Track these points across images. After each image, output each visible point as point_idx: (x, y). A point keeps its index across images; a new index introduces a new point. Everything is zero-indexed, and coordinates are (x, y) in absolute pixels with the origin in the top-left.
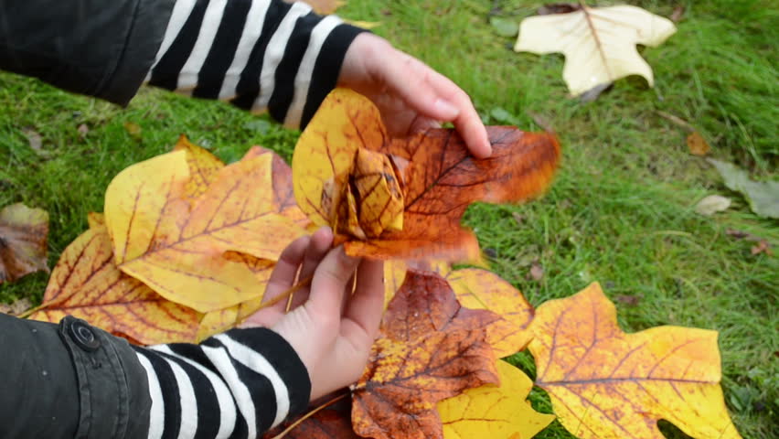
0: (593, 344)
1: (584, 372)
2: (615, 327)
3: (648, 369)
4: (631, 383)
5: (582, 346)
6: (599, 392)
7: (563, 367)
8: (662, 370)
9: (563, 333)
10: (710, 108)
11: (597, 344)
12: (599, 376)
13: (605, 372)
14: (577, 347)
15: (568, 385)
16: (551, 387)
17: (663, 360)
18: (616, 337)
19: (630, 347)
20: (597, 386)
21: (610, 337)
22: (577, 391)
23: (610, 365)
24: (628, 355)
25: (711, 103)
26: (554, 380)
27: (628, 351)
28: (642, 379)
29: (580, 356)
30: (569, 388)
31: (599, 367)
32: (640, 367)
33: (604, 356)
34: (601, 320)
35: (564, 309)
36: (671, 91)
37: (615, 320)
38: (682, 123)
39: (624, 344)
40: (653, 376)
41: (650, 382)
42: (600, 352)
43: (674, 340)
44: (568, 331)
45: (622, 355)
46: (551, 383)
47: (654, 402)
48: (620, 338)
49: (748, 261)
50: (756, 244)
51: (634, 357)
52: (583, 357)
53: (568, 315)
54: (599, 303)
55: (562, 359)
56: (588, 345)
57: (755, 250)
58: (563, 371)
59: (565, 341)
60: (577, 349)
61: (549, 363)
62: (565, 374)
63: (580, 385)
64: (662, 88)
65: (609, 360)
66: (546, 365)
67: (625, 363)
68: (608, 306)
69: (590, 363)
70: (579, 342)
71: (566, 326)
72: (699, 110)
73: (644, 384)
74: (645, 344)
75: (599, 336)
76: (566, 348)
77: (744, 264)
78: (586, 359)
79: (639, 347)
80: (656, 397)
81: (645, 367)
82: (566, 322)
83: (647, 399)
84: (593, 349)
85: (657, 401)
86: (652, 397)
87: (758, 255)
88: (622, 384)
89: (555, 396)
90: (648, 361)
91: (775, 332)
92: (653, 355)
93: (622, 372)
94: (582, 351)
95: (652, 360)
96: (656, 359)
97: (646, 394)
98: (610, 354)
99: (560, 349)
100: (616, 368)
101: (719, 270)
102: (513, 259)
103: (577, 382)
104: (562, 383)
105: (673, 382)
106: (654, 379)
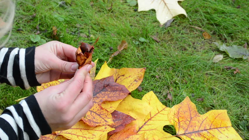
0: (191, 120)
1: (190, 130)
2: (197, 112)
3: (209, 126)
4: (205, 131)
5: (188, 120)
6: (196, 136)
7: (184, 129)
8: (214, 125)
9: (181, 116)
10: (208, 22)
11: (192, 119)
12: (195, 131)
13: (197, 129)
14: (186, 121)
15: (186, 135)
16: (181, 136)
17: (213, 122)
18: (198, 116)
19: (203, 119)
20: (195, 134)
21: (196, 116)
22: (189, 136)
23: (198, 126)
24: (203, 122)
25: (208, 20)
26: (182, 133)
27: (202, 120)
28: (208, 130)
29: (188, 124)
30: (186, 136)
31: (195, 127)
32: (207, 125)
33: (195, 123)
34: (191, 111)
35: (179, 108)
36: (193, 17)
37: (196, 110)
38: (200, 29)
39: (201, 118)
40: (211, 128)
41: (211, 130)
42: (194, 122)
43: (215, 115)
44: (183, 116)
45: (201, 122)
46: (181, 135)
47: (213, 136)
48: (199, 116)
49: (233, 76)
50: (235, 70)
51: (205, 122)
52: (189, 125)
53: (181, 110)
54: (190, 104)
55: (183, 126)
56: (189, 120)
57: (235, 72)
58: (184, 130)
59: (182, 119)
60: (186, 122)
61: (179, 128)
62: (185, 131)
63: (189, 134)
64: (190, 17)
65: (197, 124)
66: (178, 129)
67: (202, 125)
68: (193, 105)
69: (191, 126)
70: (187, 119)
71: (181, 114)
72: (204, 23)
73: (209, 131)
74: (207, 117)
75: (192, 116)
76: (183, 122)
77: (232, 78)
78: (190, 125)
79: (206, 119)
80: (213, 135)
81: (208, 125)
82: (181, 112)
83: (211, 136)
84: (191, 121)
85: (214, 136)
86: (212, 135)
87: (236, 74)
88: (202, 132)
89: (183, 139)
90: (209, 123)
91: (247, 99)
92: (210, 121)
93: (202, 128)
94: (188, 122)
95: (210, 122)
96: (211, 122)
97: (210, 134)
98: (197, 122)
99: (181, 122)
100: (200, 127)
101: (225, 82)
102: (160, 92)
103: (189, 133)
104: (184, 134)
105: (218, 129)
106: (212, 129)
